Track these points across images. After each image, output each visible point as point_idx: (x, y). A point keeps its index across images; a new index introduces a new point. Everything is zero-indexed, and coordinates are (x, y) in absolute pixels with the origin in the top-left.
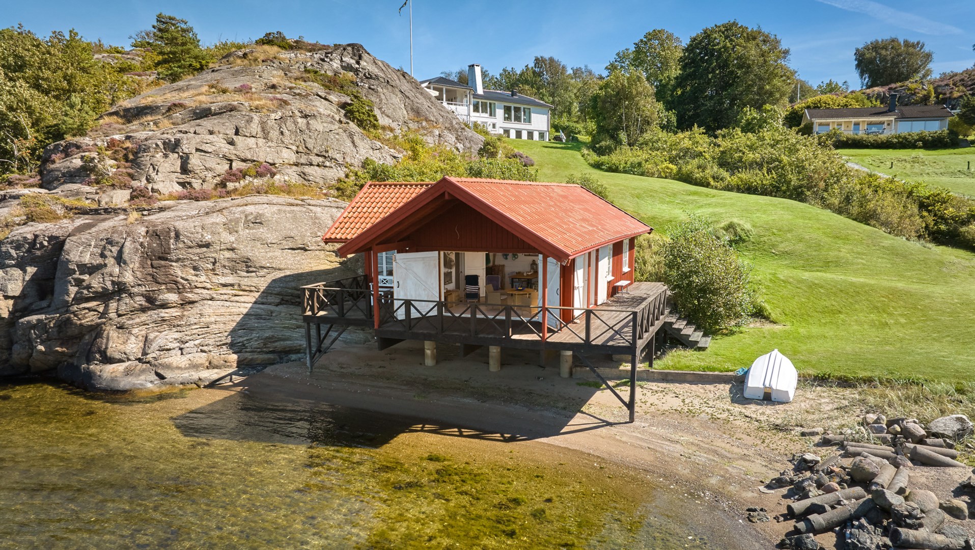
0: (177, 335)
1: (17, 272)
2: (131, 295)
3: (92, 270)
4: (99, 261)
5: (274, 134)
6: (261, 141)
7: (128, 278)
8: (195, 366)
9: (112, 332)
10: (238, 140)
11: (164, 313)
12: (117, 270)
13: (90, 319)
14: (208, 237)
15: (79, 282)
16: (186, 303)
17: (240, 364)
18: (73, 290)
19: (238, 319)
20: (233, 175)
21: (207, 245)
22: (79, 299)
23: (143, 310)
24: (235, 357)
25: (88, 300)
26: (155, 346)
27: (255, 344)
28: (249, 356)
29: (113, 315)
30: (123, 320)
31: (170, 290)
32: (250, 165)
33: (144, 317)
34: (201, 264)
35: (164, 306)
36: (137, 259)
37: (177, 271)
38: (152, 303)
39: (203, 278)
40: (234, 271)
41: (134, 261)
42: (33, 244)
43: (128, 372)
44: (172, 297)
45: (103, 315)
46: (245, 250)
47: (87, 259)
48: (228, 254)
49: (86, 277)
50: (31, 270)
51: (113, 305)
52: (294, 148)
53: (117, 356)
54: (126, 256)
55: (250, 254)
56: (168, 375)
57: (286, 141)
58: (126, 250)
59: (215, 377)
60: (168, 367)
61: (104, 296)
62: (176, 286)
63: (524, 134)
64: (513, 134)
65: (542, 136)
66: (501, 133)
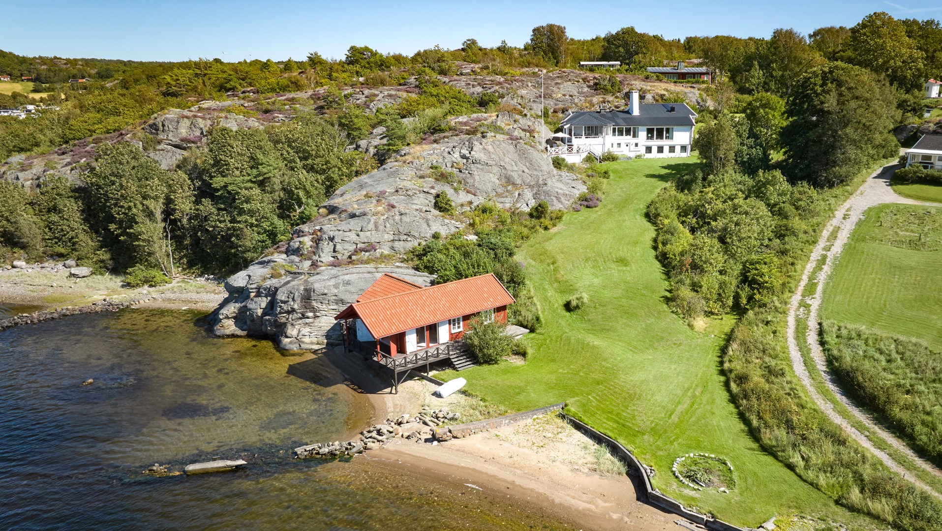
0: (309, 330)
1: (265, 299)
2: (297, 313)
3: (285, 302)
4: (287, 299)
5: (381, 228)
6: (373, 232)
7: (296, 307)
8: (312, 343)
9: (289, 326)
10: (361, 234)
11: (307, 321)
12: (292, 303)
13: (283, 320)
14: (326, 291)
15: (280, 307)
16: (316, 317)
17: (327, 344)
18: (279, 309)
19: (332, 325)
20: (356, 252)
21: (326, 294)
22: (280, 313)
23: (301, 318)
24: (326, 341)
25: (283, 313)
26: (301, 334)
27: (335, 336)
28: (332, 341)
29: (290, 320)
30: (293, 322)
31: (310, 312)
32: (367, 244)
33: (300, 321)
34: (323, 301)
35: (308, 318)
36: (299, 299)
37: (314, 304)
38: (304, 316)
39: (324, 306)
40: (337, 304)
41: (298, 301)
42: (269, 289)
43: (291, 343)
44: (311, 314)
45: (287, 319)
46: (342, 296)
47: (283, 298)
48: (334, 298)
49: (283, 305)
50: (269, 298)
51: (291, 316)
52: (392, 233)
53: (289, 336)
54: (295, 298)
55: (343, 298)
56: (303, 346)
57: (387, 230)
58: (296, 296)
59: (317, 348)
60: (303, 342)
61: (288, 312)
62: (314, 310)
63: (666, 149)
64: (655, 149)
65: (684, 148)
66: (642, 150)
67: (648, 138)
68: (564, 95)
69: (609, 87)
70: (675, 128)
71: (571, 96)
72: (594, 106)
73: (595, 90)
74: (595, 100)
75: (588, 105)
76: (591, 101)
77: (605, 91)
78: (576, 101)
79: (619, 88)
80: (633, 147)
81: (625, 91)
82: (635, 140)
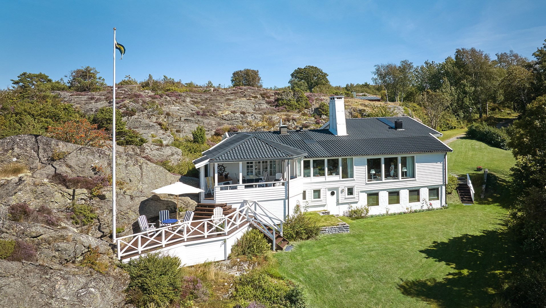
63: (404, 195)
64: (384, 197)
65: (434, 192)
66: (362, 201)
67: (370, 177)
68: (234, 112)
69: (294, 102)
70: (416, 156)
71: (243, 113)
72: (274, 125)
73: (277, 106)
74: (275, 117)
75: (265, 123)
76: (270, 119)
77: (289, 106)
78: (249, 119)
79: (306, 104)
80: (343, 196)
81: (313, 107)
82: (348, 183)
